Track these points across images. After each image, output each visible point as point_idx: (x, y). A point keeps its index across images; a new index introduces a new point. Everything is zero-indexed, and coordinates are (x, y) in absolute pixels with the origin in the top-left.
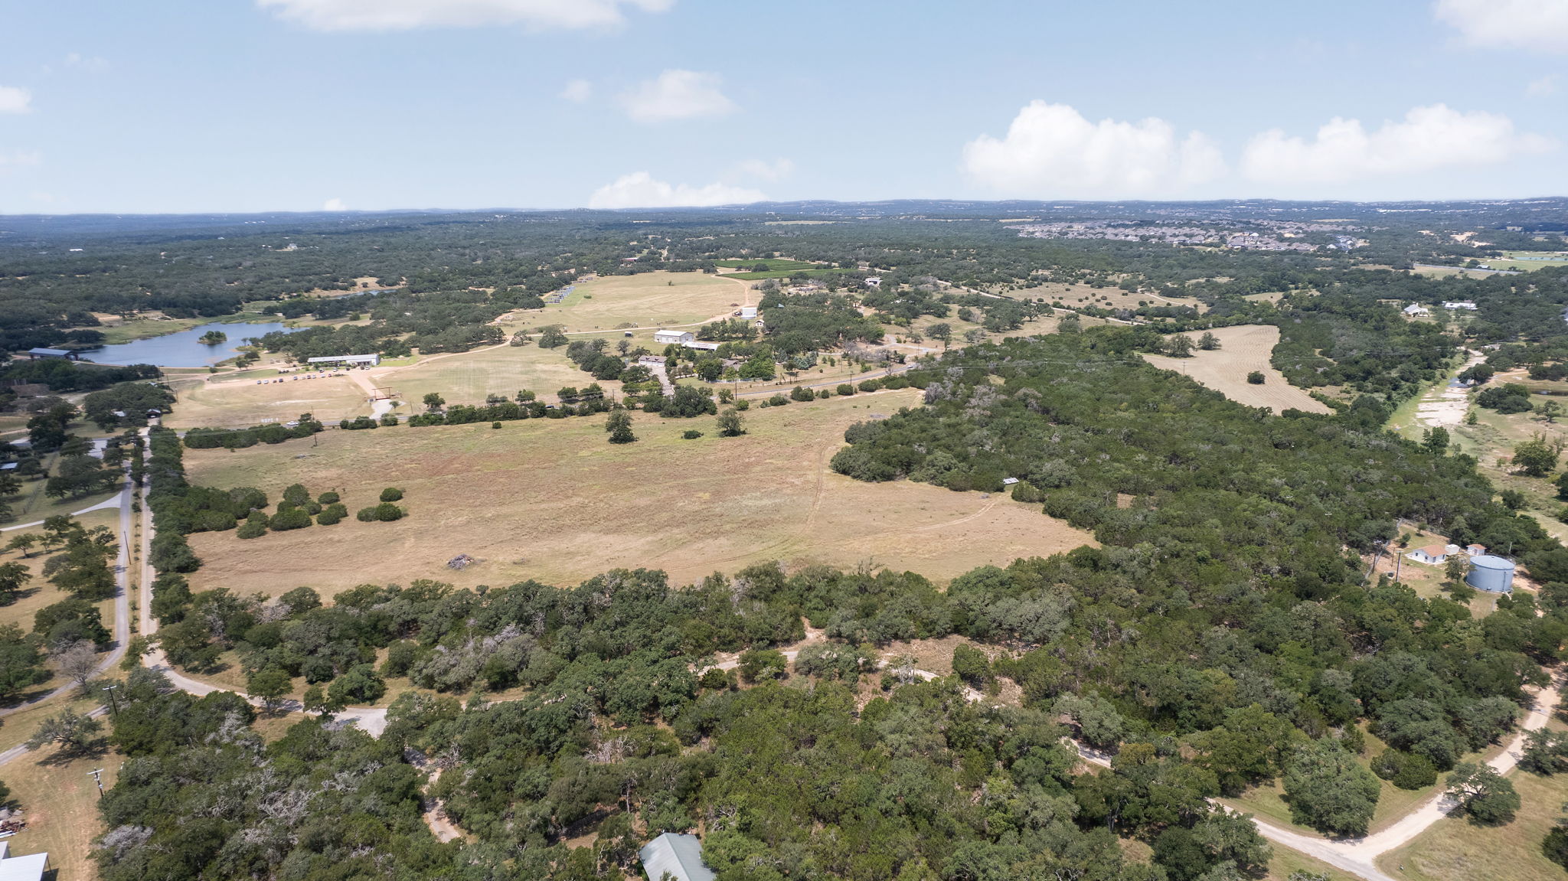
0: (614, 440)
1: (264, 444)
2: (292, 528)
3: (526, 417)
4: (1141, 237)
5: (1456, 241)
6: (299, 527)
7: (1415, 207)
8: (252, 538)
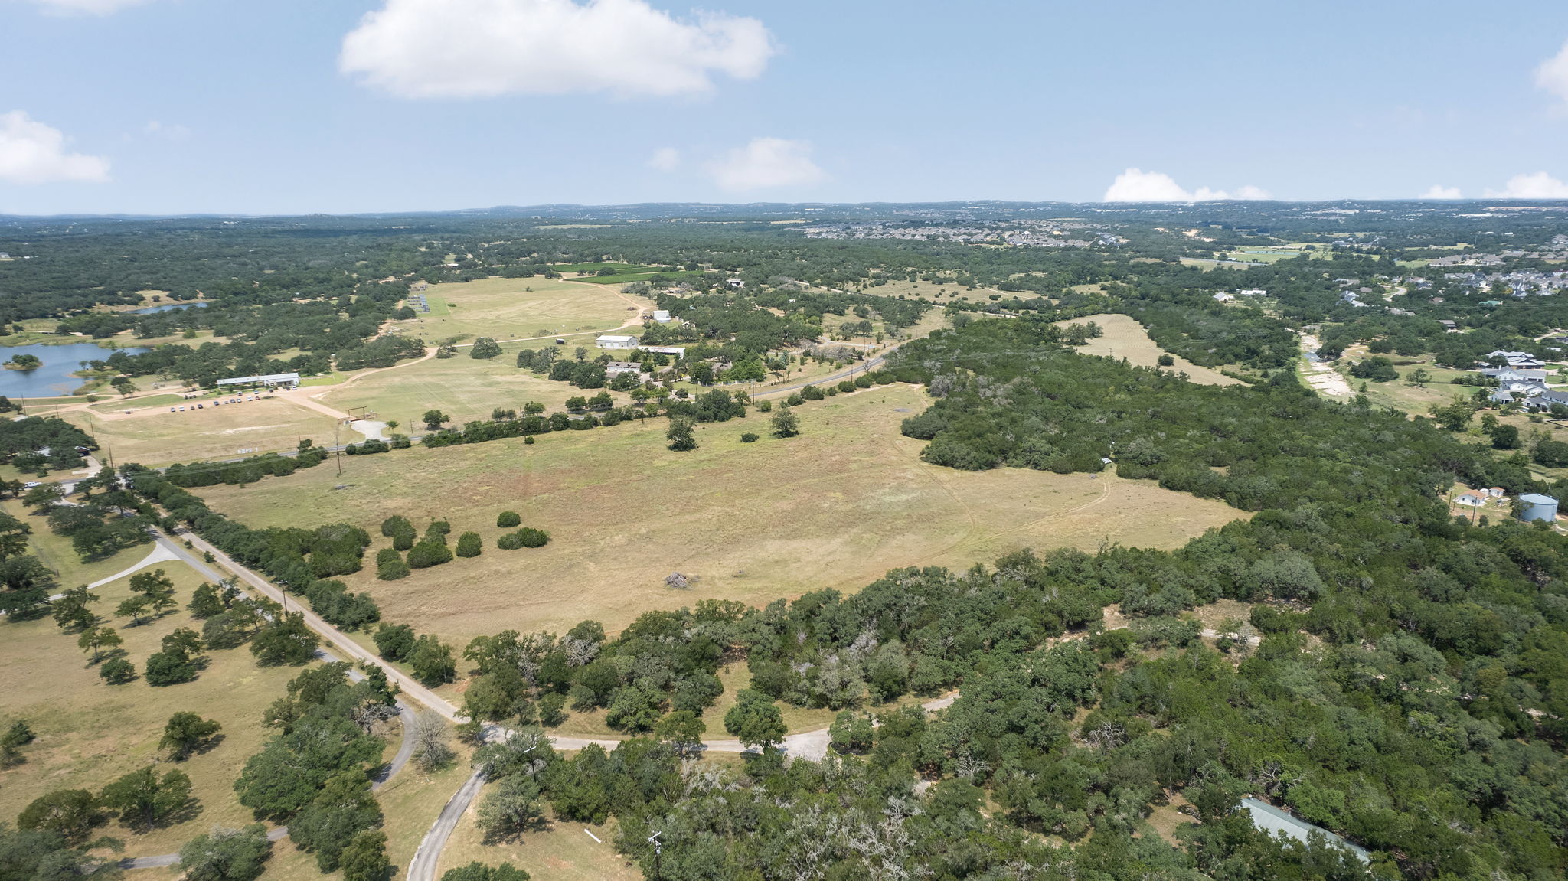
0: (675, 448)
1: (272, 477)
2: (436, 564)
3: (549, 431)
4: (928, 236)
5: (1189, 237)
6: (443, 562)
7: (1122, 208)
8: (398, 578)
